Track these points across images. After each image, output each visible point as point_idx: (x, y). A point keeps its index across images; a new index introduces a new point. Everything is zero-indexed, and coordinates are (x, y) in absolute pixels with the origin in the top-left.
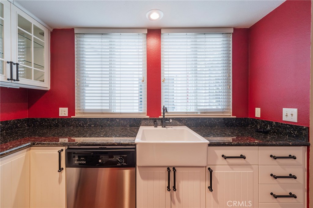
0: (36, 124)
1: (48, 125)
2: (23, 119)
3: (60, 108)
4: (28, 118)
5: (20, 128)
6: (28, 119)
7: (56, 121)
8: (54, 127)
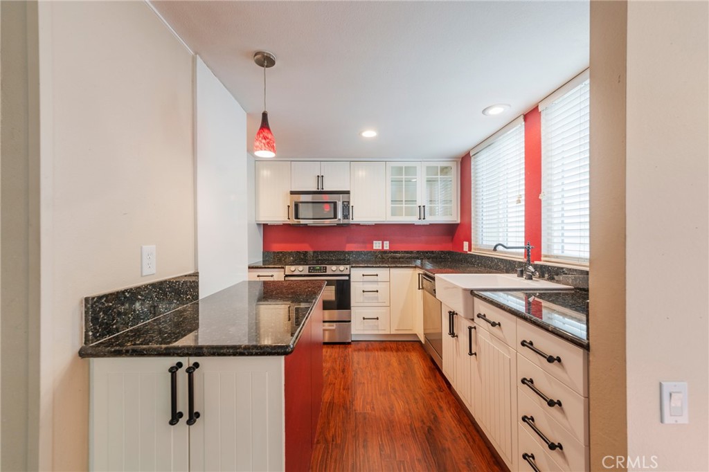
2: (447, 251)
3: (464, 242)
5: (443, 259)
6: (451, 251)
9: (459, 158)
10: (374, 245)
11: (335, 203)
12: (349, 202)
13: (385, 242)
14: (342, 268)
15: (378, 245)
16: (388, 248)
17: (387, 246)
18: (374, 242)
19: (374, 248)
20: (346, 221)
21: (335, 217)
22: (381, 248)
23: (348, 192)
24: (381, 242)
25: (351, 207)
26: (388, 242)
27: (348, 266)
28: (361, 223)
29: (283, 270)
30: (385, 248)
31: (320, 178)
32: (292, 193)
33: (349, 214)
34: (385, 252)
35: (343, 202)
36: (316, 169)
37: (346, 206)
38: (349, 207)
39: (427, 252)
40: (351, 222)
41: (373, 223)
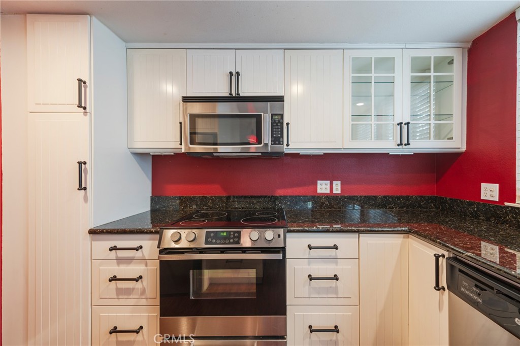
0: (445, 206)
1: (461, 211)
2: (428, 197)
3: (482, 184)
4: (436, 195)
5: (424, 208)
6: (436, 197)
7: (475, 207)
8: (471, 217)
9: (468, 42)
10: (319, 186)
11: (258, 118)
12: (282, 116)
13: (335, 183)
14: (269, 234)
15: (324, 186)
16: (339, 192)
17: (337, 188)
18: (319, 182)
19: (319, 191)
20: (277, 148)
21: (259, 141)
22: (328, 191)
23: (280, 99)
24: (328, 182)
25: (285, 126)
26: (339, 183)
27: (281, 231)
28: (302, 152)
29: (158, 236)
30: (335, 192)
31: (235, 76)
32: (186, 99)
33: (282, 136)
34: (336, 197)
35: (272, 115)
36: (227, 61)
37: (278, 123)
38: (282, 123)
39: (399, 198)
40: (286, 150)
41: (321, 152)
